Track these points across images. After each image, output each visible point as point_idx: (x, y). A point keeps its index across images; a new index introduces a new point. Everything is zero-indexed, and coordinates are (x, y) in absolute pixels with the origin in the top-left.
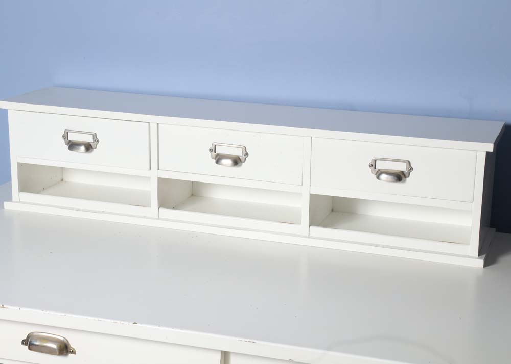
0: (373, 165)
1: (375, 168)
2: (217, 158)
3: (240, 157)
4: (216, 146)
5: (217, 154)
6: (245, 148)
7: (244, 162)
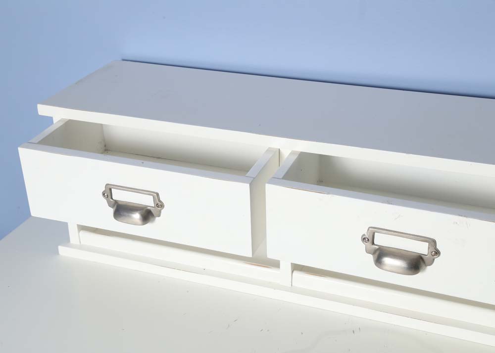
2: (377, 253)
3: (422, 256)
4: (376, 233)
5: (377, 247)
6: (434, 242)
7: (430, 265)
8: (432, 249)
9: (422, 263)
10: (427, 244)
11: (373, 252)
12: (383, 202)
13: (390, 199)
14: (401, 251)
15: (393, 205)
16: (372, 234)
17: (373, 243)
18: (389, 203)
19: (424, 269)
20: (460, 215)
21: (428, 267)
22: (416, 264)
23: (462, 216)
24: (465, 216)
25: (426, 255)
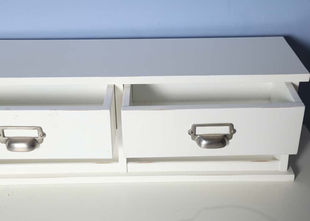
0: (193, 133)
1: (195, 135)
2: (8, 142)
3: (36, 138)
4: (4, 130)
5: (7, 138)
6: (41, 128)
7: (41, 143)
8: (40, 133)
9: (36, 143)
10: (37, 130)
11: (5, 142)
12: (4, 109)
13: (9, 107)
14: (22, 138)
15: (11, 110)
16: (2, 131)
17: (4, 136)
18: (8, 109)
19: (39, 146)
20: (51, 110)
21: (41, 144)
22: (33, 144)
23: (53, 110)
24: (54, 110)
25: (37, 137)
